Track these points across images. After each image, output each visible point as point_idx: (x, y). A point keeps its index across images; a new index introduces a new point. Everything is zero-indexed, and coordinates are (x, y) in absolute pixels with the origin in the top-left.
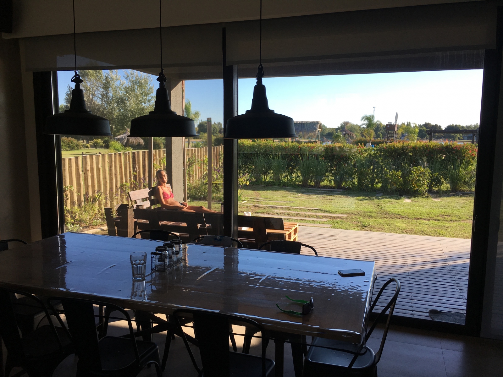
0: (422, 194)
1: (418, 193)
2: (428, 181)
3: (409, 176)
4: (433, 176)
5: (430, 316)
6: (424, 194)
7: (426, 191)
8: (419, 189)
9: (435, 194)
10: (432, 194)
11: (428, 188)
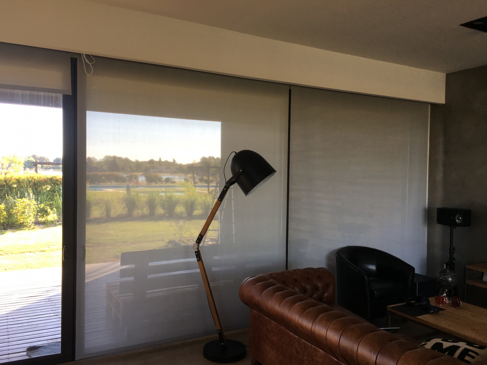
0: (28, 226)
1: (24, 226)
2: (34, 213)
3: (13, 209)
4: (39, 207)
5: (27, 355)
6: (30, 226)
7: (33, 223)
8: (25, 222)
9: (42, 225)
10: (39, 225)
11: (34, 220)
